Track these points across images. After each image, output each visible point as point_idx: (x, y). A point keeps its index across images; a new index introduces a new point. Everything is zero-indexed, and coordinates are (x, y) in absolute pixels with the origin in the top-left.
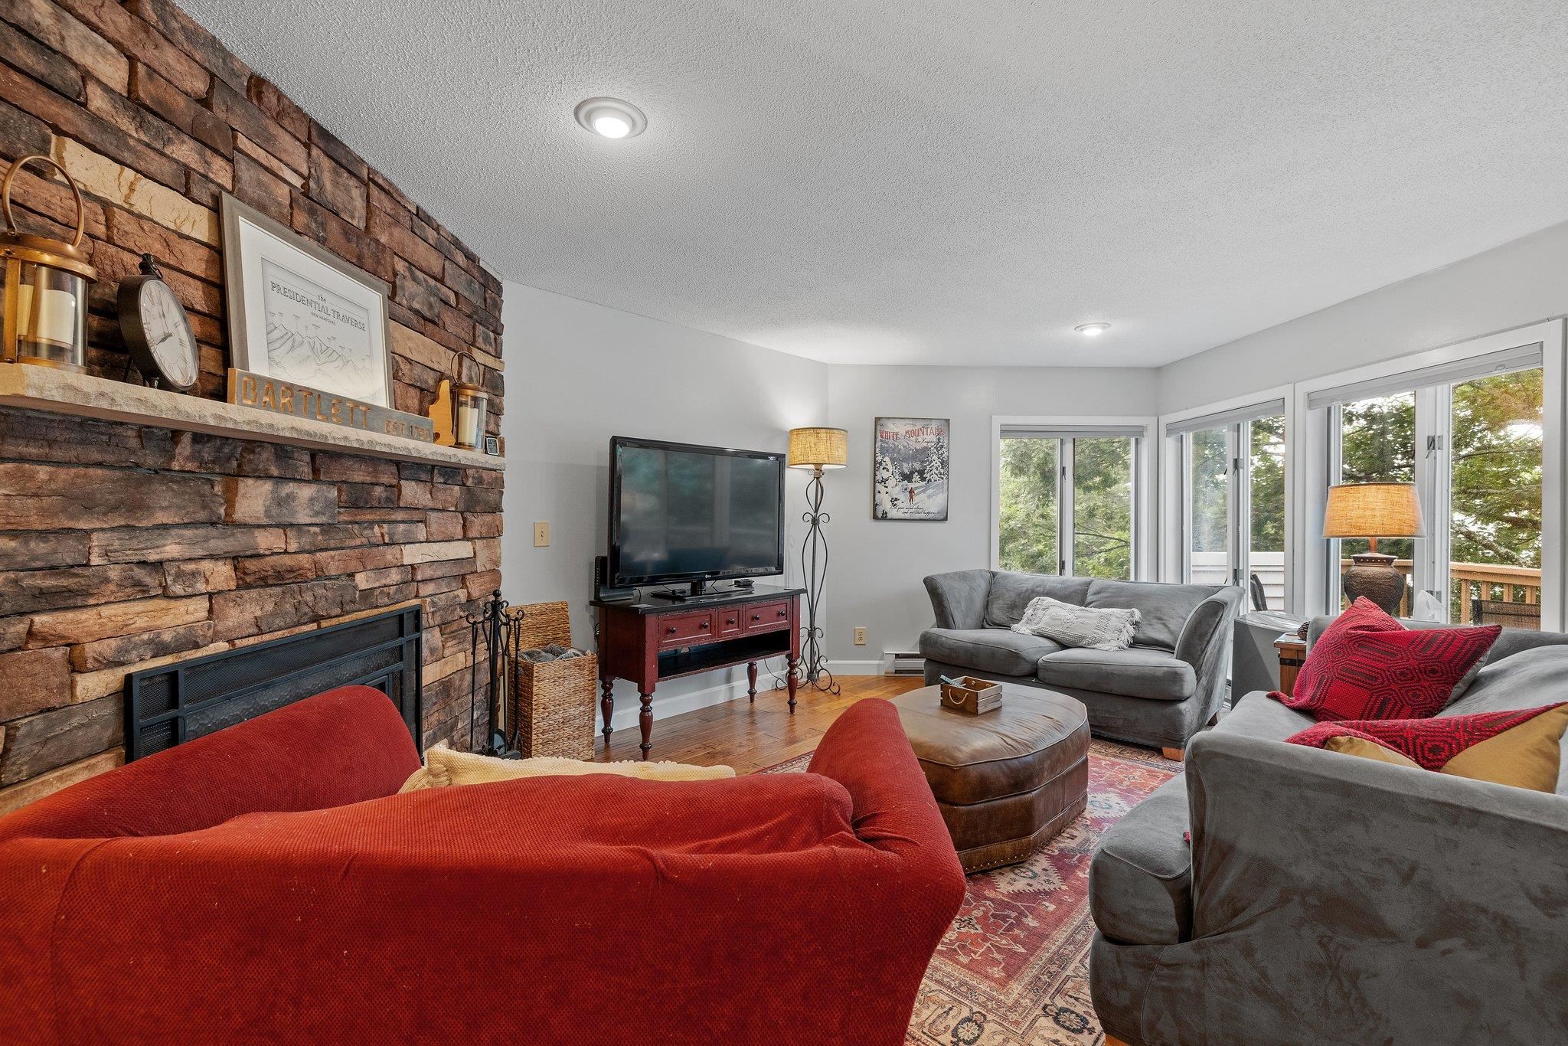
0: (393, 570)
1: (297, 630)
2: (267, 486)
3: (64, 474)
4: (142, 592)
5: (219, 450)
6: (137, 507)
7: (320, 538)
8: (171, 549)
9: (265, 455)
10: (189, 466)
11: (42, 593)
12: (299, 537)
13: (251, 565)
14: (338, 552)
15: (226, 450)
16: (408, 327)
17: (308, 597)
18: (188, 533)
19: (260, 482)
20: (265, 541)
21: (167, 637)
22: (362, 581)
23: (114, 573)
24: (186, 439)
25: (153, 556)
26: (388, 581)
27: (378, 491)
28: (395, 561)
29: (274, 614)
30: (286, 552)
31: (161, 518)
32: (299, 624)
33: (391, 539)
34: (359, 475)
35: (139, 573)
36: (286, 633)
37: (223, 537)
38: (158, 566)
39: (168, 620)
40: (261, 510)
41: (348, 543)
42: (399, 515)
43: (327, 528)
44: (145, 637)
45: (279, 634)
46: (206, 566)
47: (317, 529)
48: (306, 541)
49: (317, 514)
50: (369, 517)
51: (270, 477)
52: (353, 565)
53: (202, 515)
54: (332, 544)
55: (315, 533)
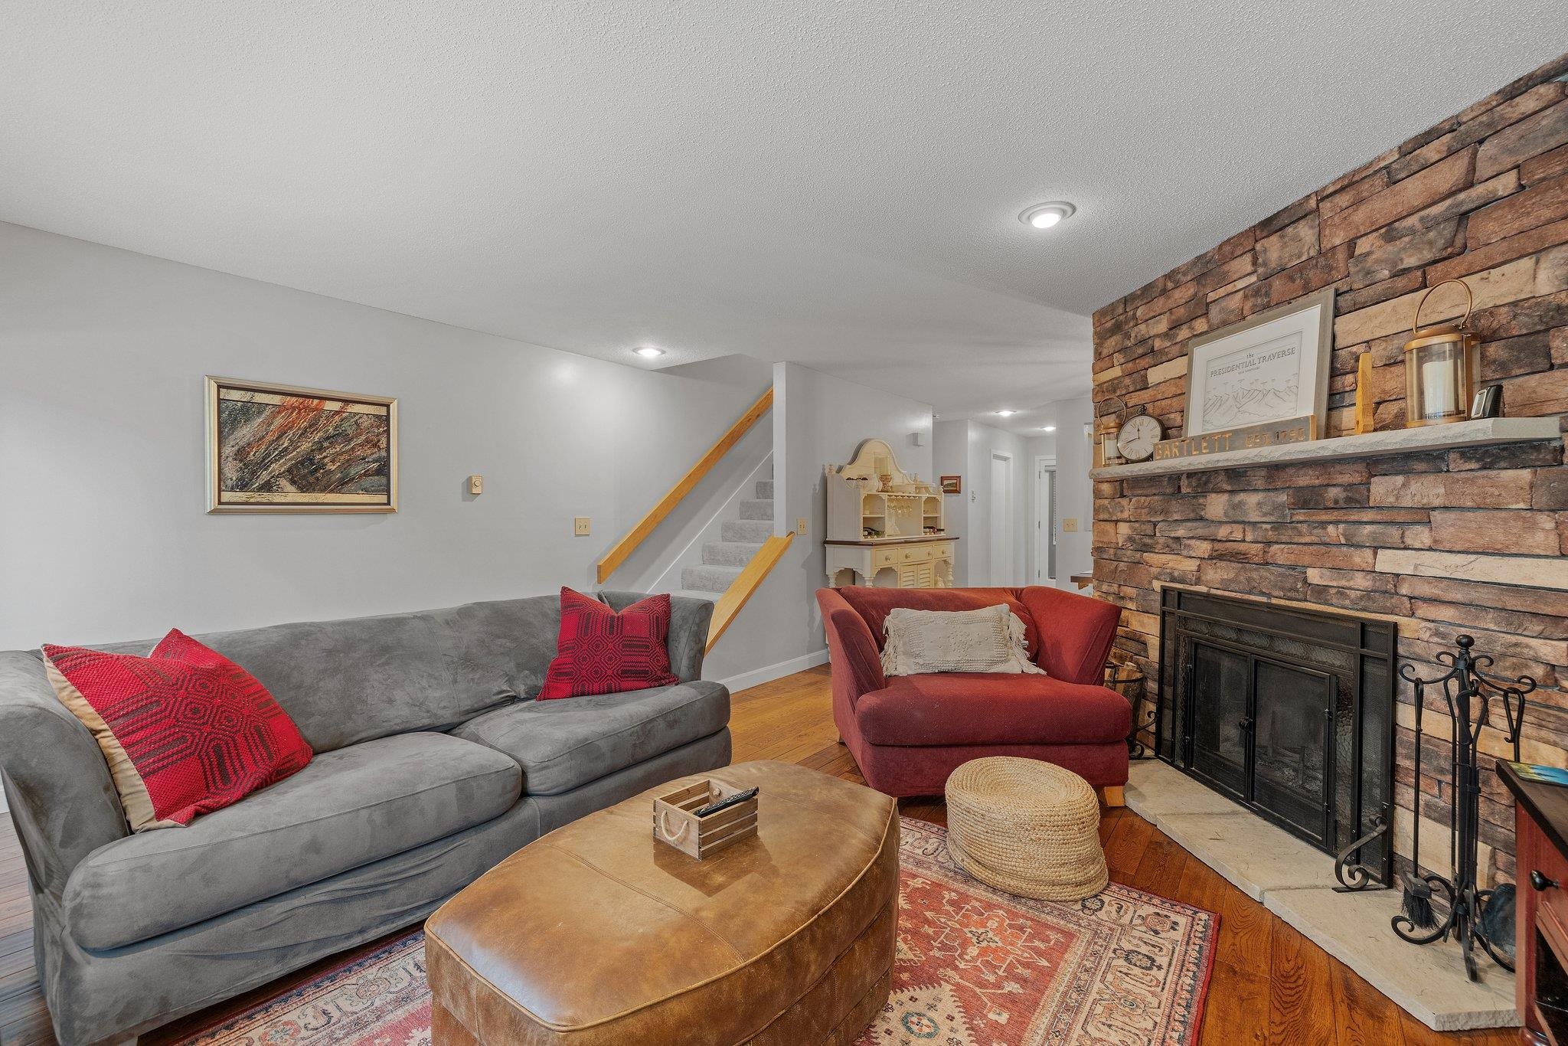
0: (1360, 575)
1: (1246, 597)
2: (1225, 497)
3: (1149, 499)
4: (1172, 552)
5: (1200, 479)
6: (1165, 511)
7: (1270, 533)
8: (1180, 532)
9: (1220, 479)
10: (1189, 490)
11: (1145, 545)
12: (1254, 530)
13: (1218, 546)
14: (1287, 546)
15: (1204, 479)
16: (1384, 301)
17: (1255, 575)
18: (1189, 524)
19: (1219, 495)
20: (1223, 532)
21: (1176, 574)
22: (1314, 576)
23: (1162, 540)
24: (1185, 476)
25: (1172, 535)
26: (1351, 584)
27: (1333, 492)
28: (1364, 566)
29: (1231, 581)
30: (1244, 541)
31: (1176, 516)
32: (1250, 593)
33: (1347, 540)
34: (1305, 479)
35: (1170, 541)
36: (1239, 596)
37: (1204, 527)
38: (1177, 539)
39: (1179, 567)
40: (1222, 513)
41: (1296, 540)
42: (1367, 516)
43: (1277, 526)
44: (1168, 571)
45: (1233, 595)
46: (1192, 542)
47: (1269, 526)
48: (1259, 535)
49: (1265, 515)
50: (1324, 517)
51: (1226, 491)
52: (1307, 560)
53: (1192, 515)
54: (1284, 539)
55: (1266, 529)
